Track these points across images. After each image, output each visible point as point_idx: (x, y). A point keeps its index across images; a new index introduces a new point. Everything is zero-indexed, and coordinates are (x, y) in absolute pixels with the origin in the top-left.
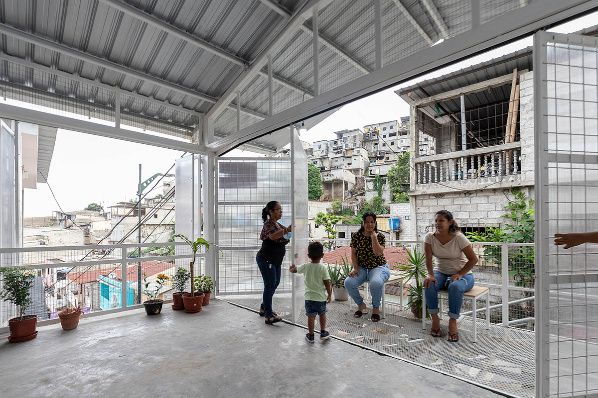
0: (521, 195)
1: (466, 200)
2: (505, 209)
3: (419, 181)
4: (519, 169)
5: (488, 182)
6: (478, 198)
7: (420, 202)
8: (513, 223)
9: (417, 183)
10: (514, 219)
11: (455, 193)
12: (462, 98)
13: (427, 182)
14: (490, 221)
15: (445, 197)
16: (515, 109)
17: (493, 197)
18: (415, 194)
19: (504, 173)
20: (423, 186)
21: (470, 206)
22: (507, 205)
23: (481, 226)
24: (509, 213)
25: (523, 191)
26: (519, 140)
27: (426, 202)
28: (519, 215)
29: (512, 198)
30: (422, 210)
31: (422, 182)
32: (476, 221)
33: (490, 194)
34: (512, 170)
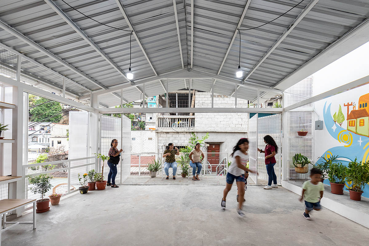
0: (194, 135)
1: (177, 135)
2: (190, 140)
3: (159, 126)
4: (194, 125)
5: (185, 129)
6: (181, 135)
7: (160, 135)
8: (192, 145)
9: (158, 127)
10: (193, 143)
11: (173, 132)
12: (177, 94)
13: (163, 127)
14: (185, 144)
15: (170, 133)
16: (193, 104)
17: (186, 135)
18: (157, 131)
19: (190, 126)
20: (161, 128)
21: (178, 138)
22: (190, 138)
23: (182, 146)
24: (191, 141)
25: (195, 133)
26: (194, 115)
27: (162, 135)
28: (194, 142)
29: (192, 135)
30: (160, 139)
31: (160, 127)
32: (180, 144)
33: (185, 134)
34: (192, 125)
